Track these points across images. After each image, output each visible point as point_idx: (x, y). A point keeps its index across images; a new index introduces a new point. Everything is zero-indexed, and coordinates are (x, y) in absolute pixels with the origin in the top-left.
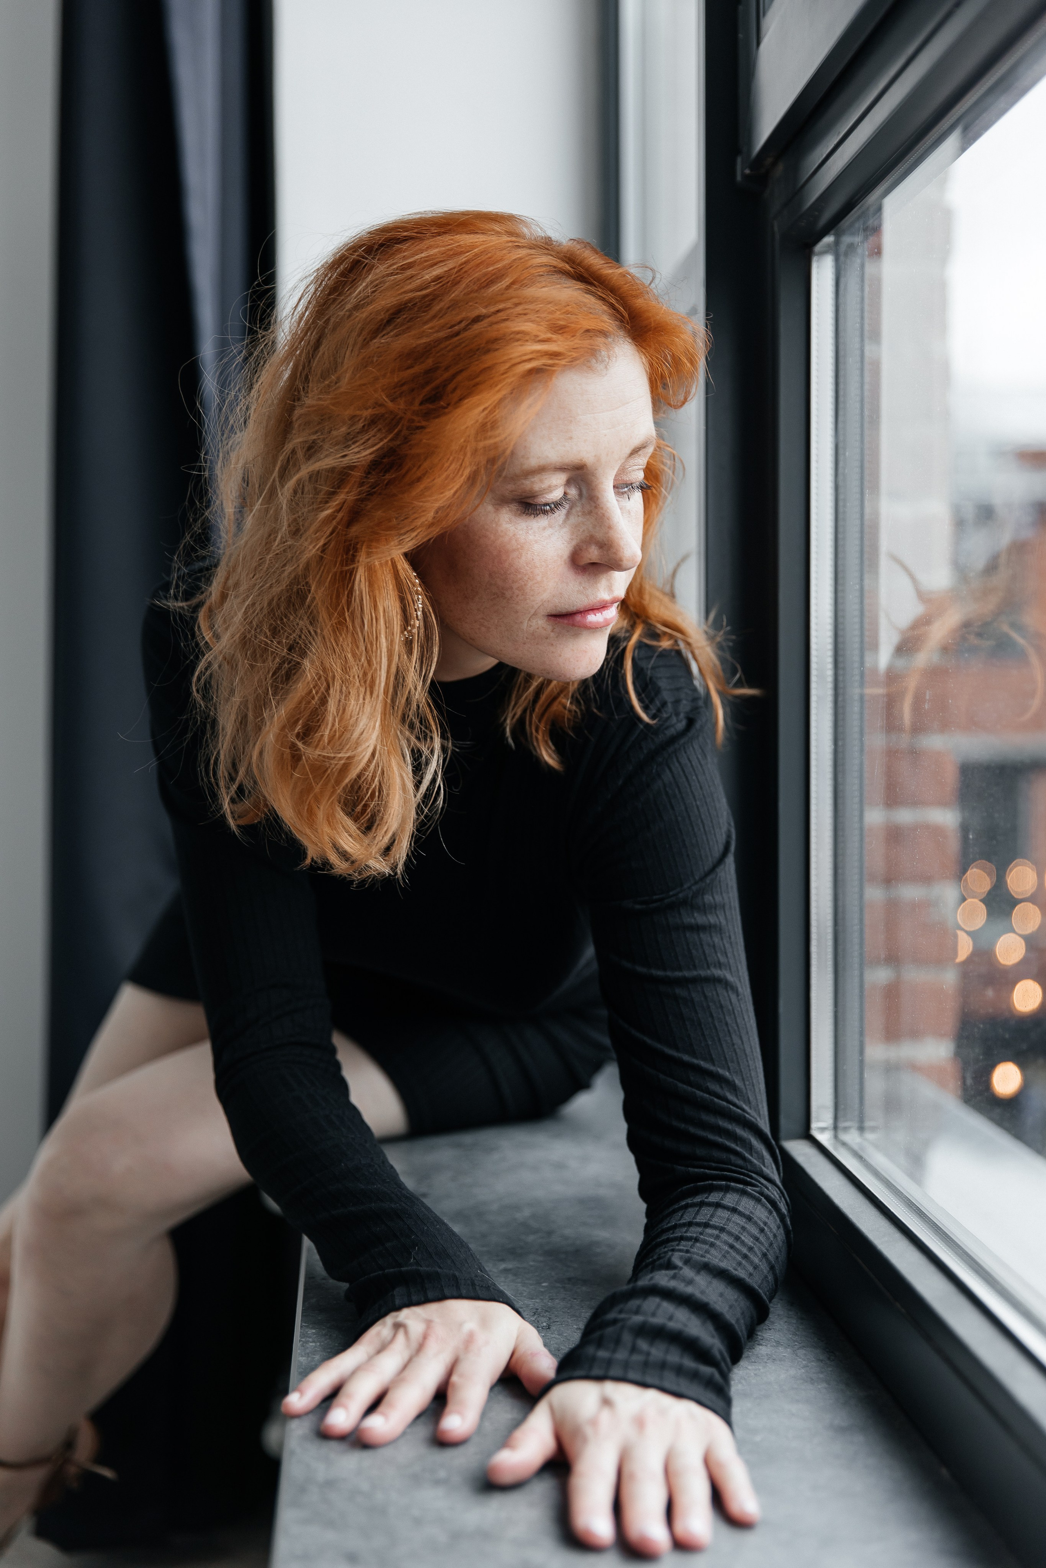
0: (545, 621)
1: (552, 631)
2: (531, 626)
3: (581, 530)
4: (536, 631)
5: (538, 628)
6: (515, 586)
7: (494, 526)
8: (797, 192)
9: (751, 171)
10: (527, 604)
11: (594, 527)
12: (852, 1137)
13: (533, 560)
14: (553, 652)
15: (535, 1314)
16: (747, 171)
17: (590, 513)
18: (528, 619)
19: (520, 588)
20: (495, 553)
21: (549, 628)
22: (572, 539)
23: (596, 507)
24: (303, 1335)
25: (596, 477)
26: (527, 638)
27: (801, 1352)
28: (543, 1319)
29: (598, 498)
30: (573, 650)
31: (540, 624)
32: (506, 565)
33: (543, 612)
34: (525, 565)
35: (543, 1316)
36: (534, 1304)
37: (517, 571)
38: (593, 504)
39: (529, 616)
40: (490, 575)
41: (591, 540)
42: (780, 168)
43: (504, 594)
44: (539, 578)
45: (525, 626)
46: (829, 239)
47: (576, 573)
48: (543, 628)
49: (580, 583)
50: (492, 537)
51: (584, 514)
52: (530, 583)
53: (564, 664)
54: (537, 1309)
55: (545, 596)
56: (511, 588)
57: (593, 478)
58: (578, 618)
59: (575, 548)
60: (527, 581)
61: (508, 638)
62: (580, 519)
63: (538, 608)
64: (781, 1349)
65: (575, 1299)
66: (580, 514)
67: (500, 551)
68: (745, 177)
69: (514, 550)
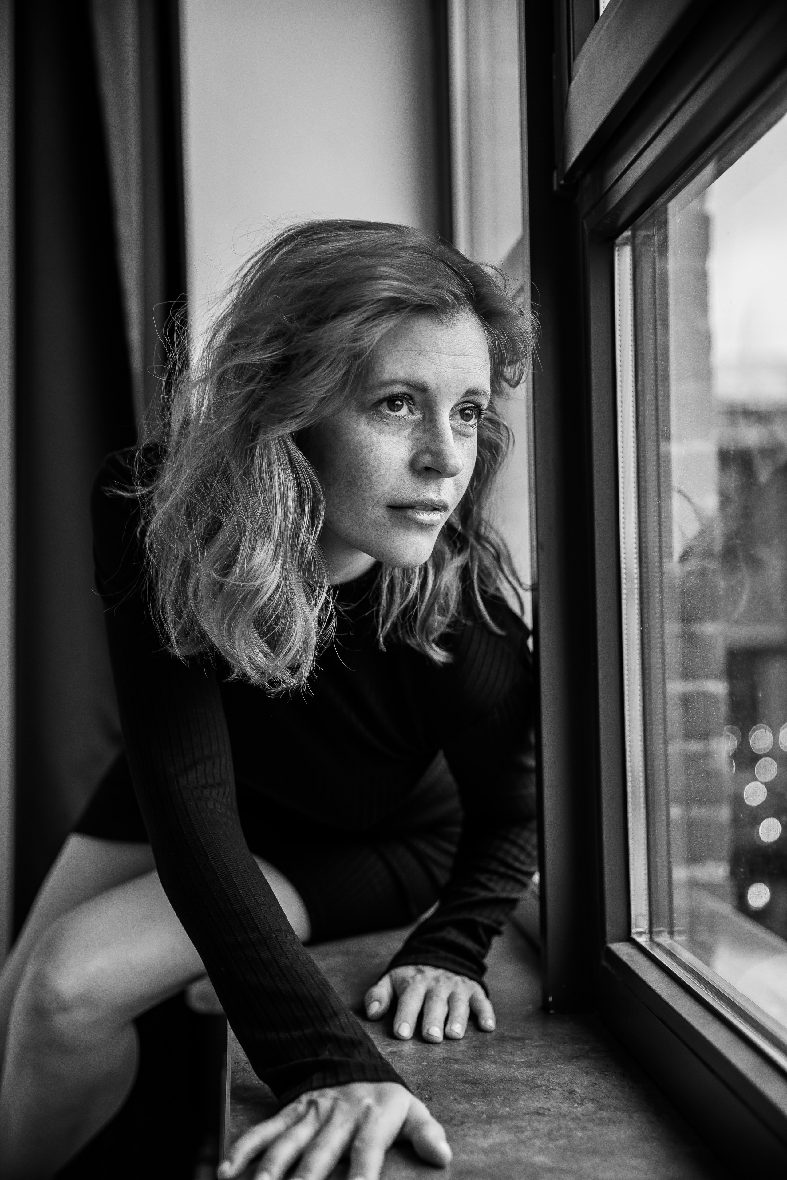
0: (385, 510)
1: (389, 520)
2: (374, 513)
3: (421, 443)
4: (377, 518)
5: (379, 516)
6: (365, 475)
7: (355, 426)
8: (604, 196)
9: (565, 182)
10: (372, 492)
11: (431, 441)
12: (664, 939)
13: (380, 456)
14: (388, 538)
15: (418, 1088)
16: (562, 182)
17: (429, 431)
18: (372, 506)
19: (368, 478)
20: (353, 447)
21: (387, 517)
22: (413, 449)
23: (434, 427)
24: (233, 1110)
25: (436, 403)
26: (370, 524)
27: (636, 1116)
28: (425, 1092)
29: (436, 420)
30: (403, 540)
31: (380, 513)
32: (360, 458)
33: (383, 502)
34: (374, 459)
35: (425, 1090)
36: (417, 1080)
37: (367, 463)
38: (432, 425)
39: (373, 504)
40: (347, 465)
41: (427, 450)
42: (588, 179)
43: (356, 482)
44: (383, 472)
45: (369, 512)
46: (627, 233)
47: (413, 475)
48: (383, 516)
49: (415, 483)
50: (352, 434)
51: (424, 431)
52: (376, 475)
53: (395, 549)
54: (420, 1084)
55: (387, 488)
56: (361, 477)
57: (434, 404)
58: (410, 513)
59: (414, 455)
60: (374, 472)
61: (356, 522)
62: (421, 435)
63: (380, 498)
64: (619, 1113)
65: (450, 1075)
66: (421, 431)
67: (357, 446)
68: (559, 185)
69: (367, 446)
